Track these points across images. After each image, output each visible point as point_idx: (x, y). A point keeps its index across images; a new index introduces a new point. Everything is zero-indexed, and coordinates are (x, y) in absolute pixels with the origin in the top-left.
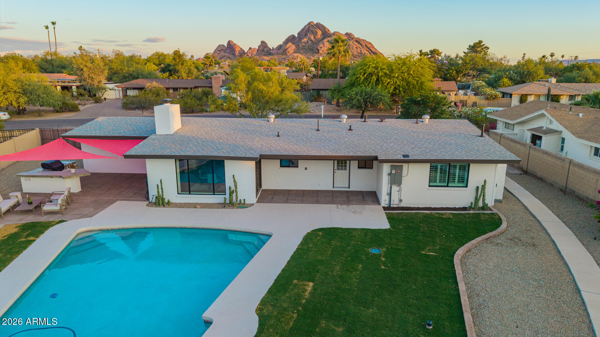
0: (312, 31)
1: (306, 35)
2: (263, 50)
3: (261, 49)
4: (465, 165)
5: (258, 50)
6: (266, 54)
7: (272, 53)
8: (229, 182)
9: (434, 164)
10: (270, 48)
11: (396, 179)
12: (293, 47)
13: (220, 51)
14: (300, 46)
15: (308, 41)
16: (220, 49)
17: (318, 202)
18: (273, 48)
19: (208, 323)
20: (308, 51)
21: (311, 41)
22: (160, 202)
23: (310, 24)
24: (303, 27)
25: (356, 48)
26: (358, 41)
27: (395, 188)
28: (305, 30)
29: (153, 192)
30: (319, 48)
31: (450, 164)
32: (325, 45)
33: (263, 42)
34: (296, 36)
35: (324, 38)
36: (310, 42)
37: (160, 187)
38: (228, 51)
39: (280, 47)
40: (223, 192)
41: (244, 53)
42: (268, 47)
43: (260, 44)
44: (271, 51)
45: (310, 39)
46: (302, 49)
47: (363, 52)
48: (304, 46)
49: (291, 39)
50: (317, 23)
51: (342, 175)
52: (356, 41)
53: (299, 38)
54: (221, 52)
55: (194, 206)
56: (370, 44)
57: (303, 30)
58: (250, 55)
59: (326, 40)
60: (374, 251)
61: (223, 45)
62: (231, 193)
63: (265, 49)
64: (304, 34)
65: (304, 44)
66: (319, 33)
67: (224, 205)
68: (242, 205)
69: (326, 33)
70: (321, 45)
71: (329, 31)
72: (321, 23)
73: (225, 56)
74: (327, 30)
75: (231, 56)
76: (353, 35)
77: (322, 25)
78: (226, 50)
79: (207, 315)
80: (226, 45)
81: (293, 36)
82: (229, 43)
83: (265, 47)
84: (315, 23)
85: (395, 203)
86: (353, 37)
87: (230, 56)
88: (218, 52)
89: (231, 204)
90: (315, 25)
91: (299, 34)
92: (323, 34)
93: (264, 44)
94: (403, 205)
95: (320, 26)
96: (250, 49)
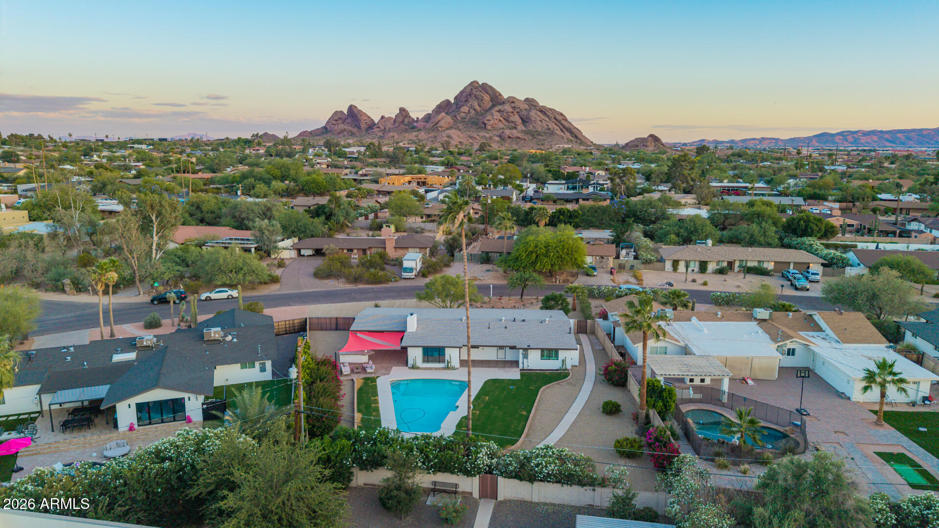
0: (476, 96)
1: (466, 101)
2: (403, 122)
3: (400, 119)
4: (557, 350)
5: (395, 121)
6: (407, 127)
7: (416, 127)
8: (447, 358)
9: (542, 350)
10: (413, 119)
11: (526, 356)
12: (449, 119)
13: (336, 120)
14: (458, 118)
15: (469, 111)
16: (337, 117)
17: (489, 367)
18: (417, 118)
19: (457, 407)
20: (470, 125)
21: (475, 110)
22: (414, 367)
23: (474, 85)
24: (462, 88)
25: (541, 121)
26: (543, 111)
27: (525, 360)
28: (465, 94)
29: (410, 362)
30: (486, 122)
31: (550, 350)
32: (496, 117)
33: (402, 110)
34: (453, 101)
35: (493, 106)
36: (472, 111)
37: (415, 361)
38: (349, 120)
39: (428, 118)
40: (444, 362)
41: (374, 124)
42: (410, 117)
43: (398, 112)
44: (415, 124)
45: (472, 107)
46: (461, 122)
47: (550, 126)
48: (465, 118)
49: (444, 107)
50: (483, 84)
51: (501, 352)
52: (541, 111)
53: (457, 105)
54: (338, 122)
55: (431, 369)
56: (562, 115)
57: (462, 92)
58: (382, 128)
59: (496, 109)
60: (511, 387)
61: (342, 112)
62: (448, 363)
63: (406, 121)
64: (464, 99)
65: (463, 115)
66: (487, 98)
67: (444, 368)
68: (453, 368)
69: (496, 98)
70: (489, 117)
71: (500, 95)
72: (490, 84)
73: (345, 130)
74: (497, 94)
75: (355, 130)
76: (537, 102)
77: (491, 87)
78: (345, 119)
79: (457, 404)
80: (346, 112)
81: (447, 102)
82: (351, 108)
83: (406, 117)
84: (480, 83)
85: (526, 367)
86: (535, 104)
87: (352, 130)
88: (334, 122)
89: (448, 368)
90: (480, 86)
91: (456, 98)
92: (492, 100)
93: (404, 112)
94: (529, 368)
95: (488, 88)
96: (383, 117)
